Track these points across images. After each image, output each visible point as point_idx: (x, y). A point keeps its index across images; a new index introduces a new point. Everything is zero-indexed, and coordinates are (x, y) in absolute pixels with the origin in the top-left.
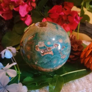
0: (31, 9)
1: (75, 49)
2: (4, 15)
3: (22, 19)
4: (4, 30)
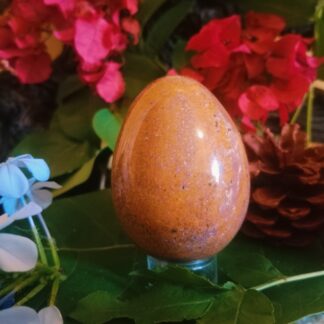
0: (120, 43)
1: (309, 175)
2: (18, 62)
3: (88, 78)
4: (17, 126)
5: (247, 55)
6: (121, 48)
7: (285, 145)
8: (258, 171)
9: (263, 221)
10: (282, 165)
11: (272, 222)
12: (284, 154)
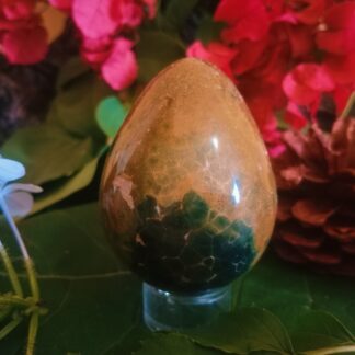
0: (134, 16)
2: (6, 37)
3: (91, 57)
5: (293, 26)
6: (134, 23)
7: (336, 146)
8: (300, 179)
9: (304, 243)
10: (331, 171)
11: (315, 244)
12: (336, 157)
